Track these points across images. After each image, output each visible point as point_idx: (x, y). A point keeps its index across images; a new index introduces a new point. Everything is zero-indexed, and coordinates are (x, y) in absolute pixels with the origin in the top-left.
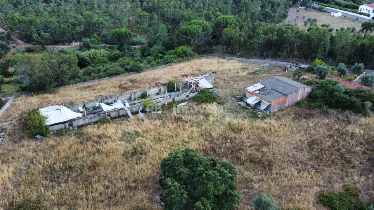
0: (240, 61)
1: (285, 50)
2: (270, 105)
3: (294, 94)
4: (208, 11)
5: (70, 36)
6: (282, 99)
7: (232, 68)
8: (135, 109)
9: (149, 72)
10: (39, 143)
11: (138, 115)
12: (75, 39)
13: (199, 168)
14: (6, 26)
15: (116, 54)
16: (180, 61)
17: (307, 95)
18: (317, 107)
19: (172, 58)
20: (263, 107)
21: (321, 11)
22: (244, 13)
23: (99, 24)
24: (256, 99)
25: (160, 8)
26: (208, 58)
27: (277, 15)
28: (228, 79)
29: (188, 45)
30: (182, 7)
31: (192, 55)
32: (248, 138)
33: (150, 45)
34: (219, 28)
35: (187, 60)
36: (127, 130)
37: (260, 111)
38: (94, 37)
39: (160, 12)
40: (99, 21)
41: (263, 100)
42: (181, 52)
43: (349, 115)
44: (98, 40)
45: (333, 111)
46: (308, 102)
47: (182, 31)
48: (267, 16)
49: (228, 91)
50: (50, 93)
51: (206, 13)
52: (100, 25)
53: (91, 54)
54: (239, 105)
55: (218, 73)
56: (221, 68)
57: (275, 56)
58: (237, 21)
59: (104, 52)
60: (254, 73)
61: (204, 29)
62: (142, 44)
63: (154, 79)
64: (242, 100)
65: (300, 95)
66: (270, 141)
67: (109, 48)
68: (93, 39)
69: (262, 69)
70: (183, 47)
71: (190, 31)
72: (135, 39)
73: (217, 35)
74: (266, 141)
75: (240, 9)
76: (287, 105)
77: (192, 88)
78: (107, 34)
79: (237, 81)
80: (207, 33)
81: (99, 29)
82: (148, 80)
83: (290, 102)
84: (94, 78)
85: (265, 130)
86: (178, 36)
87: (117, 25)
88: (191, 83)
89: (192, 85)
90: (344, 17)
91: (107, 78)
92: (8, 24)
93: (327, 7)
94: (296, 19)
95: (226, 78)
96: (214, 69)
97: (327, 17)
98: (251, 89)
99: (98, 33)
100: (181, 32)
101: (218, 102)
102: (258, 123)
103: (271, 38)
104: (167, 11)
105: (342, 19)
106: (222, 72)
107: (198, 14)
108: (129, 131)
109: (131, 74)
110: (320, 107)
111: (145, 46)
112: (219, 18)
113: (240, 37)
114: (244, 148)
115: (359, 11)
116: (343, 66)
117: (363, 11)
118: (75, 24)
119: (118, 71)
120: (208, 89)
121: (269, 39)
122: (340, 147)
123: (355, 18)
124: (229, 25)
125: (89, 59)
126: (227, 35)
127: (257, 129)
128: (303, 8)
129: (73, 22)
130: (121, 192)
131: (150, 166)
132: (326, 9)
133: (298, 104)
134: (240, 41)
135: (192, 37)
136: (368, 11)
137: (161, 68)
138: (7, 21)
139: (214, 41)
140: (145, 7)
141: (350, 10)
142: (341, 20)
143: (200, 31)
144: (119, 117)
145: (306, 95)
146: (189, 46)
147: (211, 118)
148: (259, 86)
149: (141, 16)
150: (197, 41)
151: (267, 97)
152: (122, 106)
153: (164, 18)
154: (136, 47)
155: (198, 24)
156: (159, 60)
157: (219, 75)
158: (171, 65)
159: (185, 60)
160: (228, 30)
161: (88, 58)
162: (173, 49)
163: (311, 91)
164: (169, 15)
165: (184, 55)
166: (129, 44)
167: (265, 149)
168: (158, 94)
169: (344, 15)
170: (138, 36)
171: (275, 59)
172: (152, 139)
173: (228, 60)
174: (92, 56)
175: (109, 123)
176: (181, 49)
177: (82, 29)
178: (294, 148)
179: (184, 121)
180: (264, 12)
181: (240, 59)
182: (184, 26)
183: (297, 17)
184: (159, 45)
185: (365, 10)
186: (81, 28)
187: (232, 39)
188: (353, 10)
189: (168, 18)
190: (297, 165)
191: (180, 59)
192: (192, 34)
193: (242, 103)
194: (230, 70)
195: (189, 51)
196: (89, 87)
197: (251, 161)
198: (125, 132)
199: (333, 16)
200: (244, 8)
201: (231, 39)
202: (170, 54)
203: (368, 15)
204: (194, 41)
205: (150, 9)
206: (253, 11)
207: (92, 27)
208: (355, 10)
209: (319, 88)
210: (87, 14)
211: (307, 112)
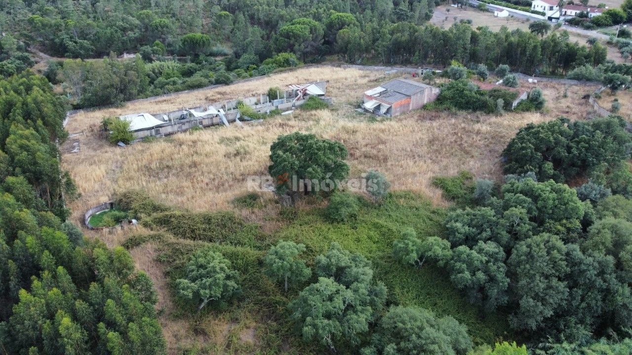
0: (359, 69)
1: (417, 53)
2: (391, 107)
3: (419, 95)
4: (317, 9)
5: (120, 45)
6: (404, 100)
7: (348, 76)
8: (231, 117)
9: (240, 84)
10: (124, 150)
11: (235, 123)
12: (127, 49)
13: (309, 142)
14: (16, 33)
15: (191, 67)
16: (281, 71)
17: (435, 97)
18: (445, 110)
19: (269, 68)
20: (383, 110)
21: (481, 10)
22: (369, 12)
23: (162, 28)
24: (376, 103)
25: (247, 6)
26: (318, 67)
27: (417, 15)
28: (344, 87)
29: (290, 52)
30: (280, 5)
31: (296, 64)
32: (364, 139)
33: (237, 55)
34: (332, 30)
35: (291, 70)
36: (225, 136)
37: (379, 116)
38: (157, 45)
39: (248, 12)
40: (162, 22)
41: (383, 104)
42: (282, 60)
43: (479, 116)
44: (162, 49)
45: (463, 113)
46: (436, 104)
47: (282, 33)
48: (402, 17)
49: (343, 99)
50: (117, 107)
51: (315, 13)
52: (165, 29)
53: (155, 66)
54: (356, 111)
55: (330, 82)
56: (335, 77)
57: (406, 62)
58: (358, 21)
59: (173, 64)
60: (376, 80)
61: (313, 30)
62: (225, 55)
63: (249, 91)
64: (359, 107)
65: (426, 97)
66: (387, 140)
67: (179, 60)
68: (155, 48)
69: (387, 76)
70: (284, 54)
71: (293, 32)
72: (215, 49)
73: (330, 39)
74: (384, 140)
75: (363, 6)
76: (411, 109)
77: (298, 96)
78: (174, 42)
79: (354, 89)
80: (317, 37)
81: (162, 34)
82: (242, 92)
83: (414, 104)
84: (168, 92)
85: (383, 131)
86: (277, 39)
87: (185, 31)
88: (298, 90)
89: (299, 93)
90: (511, 17)
91: (186, 91)
92: (19, 31)
93: (491, 5)
94: (443, 21)
95: (341, 87)
96: (327, 77)
97: (487, 17)
98: (369, 92)
99: (161, 40)
100: (281, 35)
101: (331, 108)
102: (377, 125)
103: (400, 39)
104: (258, 10)
105: (508, 20)
106: (337, 81)
107: (304, 13)
108: (228, 137)
109: (218, 87)
110: (449, 109)
111: (230, 57)
112: (332, 17)
113: (360, 39)
114: (359, 146)
115: (532, 9)
116: (483, 67)
117: (537, 9)
118: (125, 28)
119: (201, 83)
120: (319, 95)
121: (396, 40)
122: (463, 142)
123: (525, 19)
124: (346, 26)
125: (153, 75)
126: (343, 39)
127: (375, 130)
128: (456, 6)
129: (121, 25)
130: (228, 183)
131: (256, 163)
132: (488, 7)
133: (424, 107)
134: (359, 44)
135: (296, 41)
136: (543, 8)
137: (257, 79)
138: (16, 27)
139: (326, 47)
140: (224, 4)
141: (520, 7)
142: (506, 22)
143: (307, 32)
144: (213, 125)
145: (433, 98)
146: (292, 53)
147: (322, 123)
148: (379, 89)
149: (220, 16)
150: (302, 46)
151: (387, 99)
152: (216, 113)
153: (253, 19)
154: (218, 59)
155: (304, 23)
156: (253, 72)
157: (332, 83)
158: (269, 76)
159: (287, 70)
160: (344, 32)
161: (151, 73)
162: (271, 57)
163: (440, 92)
164: (261, 16)
165: (286, 65)
166: (207, 54)
167: (381, 146)
168: (256, 104)
169: (512, 14)
170: (218, 45)
171: (406, 66)
172: (255, 142)
173: (345, 68)
174: (157, 71)
175: (202, 130)
176: (282, 56)
177: (137, 34)
178: (413, 145)
179: (291, 126)
180: (398, 11)
181: (360, 66)
182: (284, 27)
183: (446, 18)
184: (250, 54)
185: (540, 6)
186: (135, 34)
187: (350, 43)
188: (524, 8)
189: (259, 19)
190: (415, 158)
191: (281, 69)
192: (296, 37)
193: (359, 110)
194: (346, 79)
195: (292, 59)
196: (165, 101)
197: (365, 157)
198: (223, 137)
199: (497, 17)
200: (369, 6)
201: (348, 42)
202: (268, 64)
203: (543, 14)
204: (300, 45)
205: (232, 8)
206: (381, 9)
207: (153, 31)
208: (527, 8)
209: (449, 89)
210: (144, 14)
211: (434, 114)
